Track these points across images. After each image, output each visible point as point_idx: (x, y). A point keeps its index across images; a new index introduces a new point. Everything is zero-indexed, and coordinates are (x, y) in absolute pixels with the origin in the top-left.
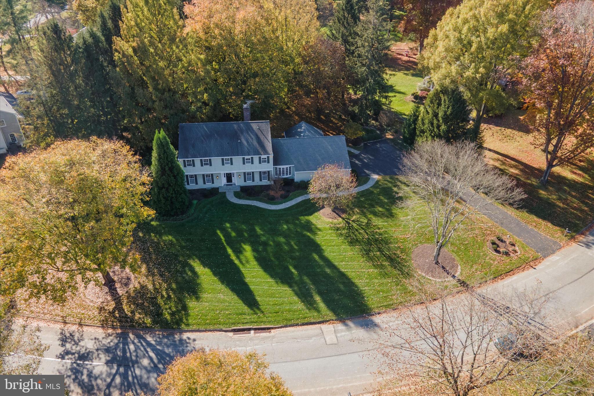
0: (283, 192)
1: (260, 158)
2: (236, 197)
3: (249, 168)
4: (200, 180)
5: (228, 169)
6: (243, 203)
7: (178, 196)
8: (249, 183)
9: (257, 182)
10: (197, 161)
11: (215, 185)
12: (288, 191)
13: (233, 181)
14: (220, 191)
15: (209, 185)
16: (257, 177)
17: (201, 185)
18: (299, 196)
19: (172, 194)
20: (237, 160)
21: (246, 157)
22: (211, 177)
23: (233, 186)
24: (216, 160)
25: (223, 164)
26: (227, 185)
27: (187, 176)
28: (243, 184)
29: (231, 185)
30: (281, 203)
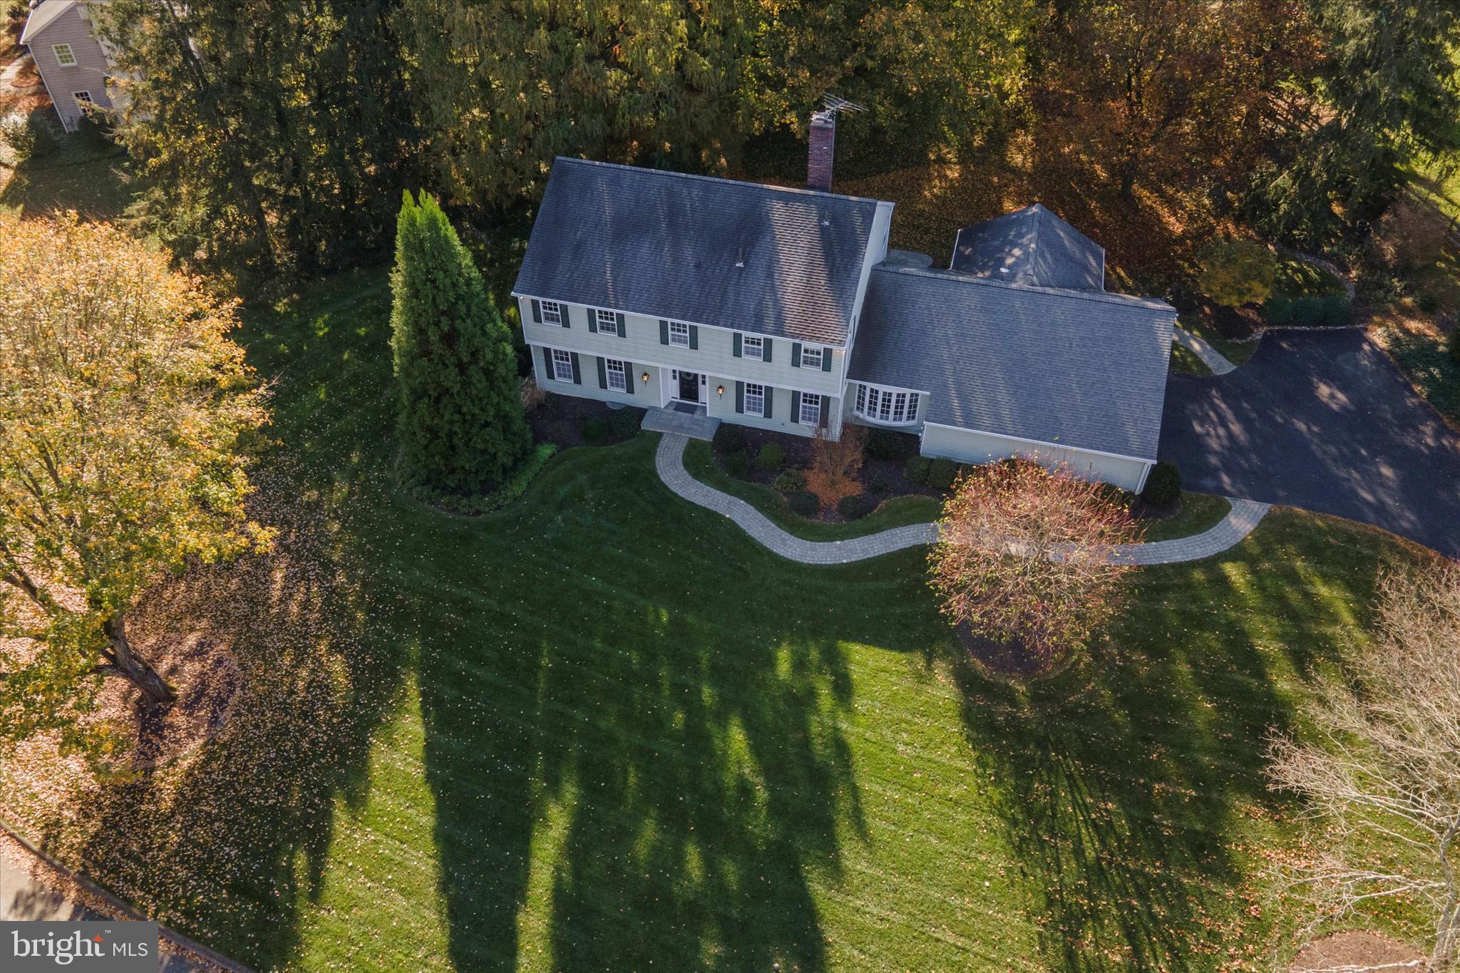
0: (854, 489)
1: (796, 348)
2: (686, 465)
3: (752, 370)
4: (589, 374)
5: (679, 357)
6: (700, 501)
7: (474, 430)
8: (752, 418)
9: (780, 421)
10: (578, 311)
11: (639, 399)
12: (878, 490)
13: (701, 399)
14: (646, 425)
15: (615, 395)
16: (782, 408)
17: (589, 388)
18: (909, 522)
19: (451, 422)
20: (715, 337)
21: (746, 334)
22: (626, 374)
23: (697, 415)
24: (643, 324)
25: (664, 341)
26: (679, 407)
27: (547, 351)
28: (731, 416)
29: (692, 410)
30: (829, 537)
